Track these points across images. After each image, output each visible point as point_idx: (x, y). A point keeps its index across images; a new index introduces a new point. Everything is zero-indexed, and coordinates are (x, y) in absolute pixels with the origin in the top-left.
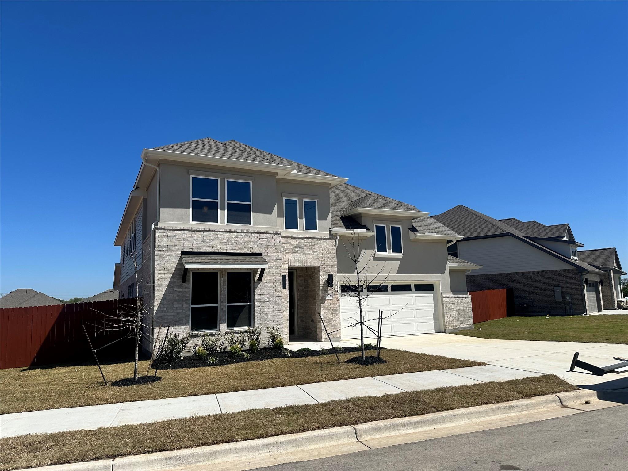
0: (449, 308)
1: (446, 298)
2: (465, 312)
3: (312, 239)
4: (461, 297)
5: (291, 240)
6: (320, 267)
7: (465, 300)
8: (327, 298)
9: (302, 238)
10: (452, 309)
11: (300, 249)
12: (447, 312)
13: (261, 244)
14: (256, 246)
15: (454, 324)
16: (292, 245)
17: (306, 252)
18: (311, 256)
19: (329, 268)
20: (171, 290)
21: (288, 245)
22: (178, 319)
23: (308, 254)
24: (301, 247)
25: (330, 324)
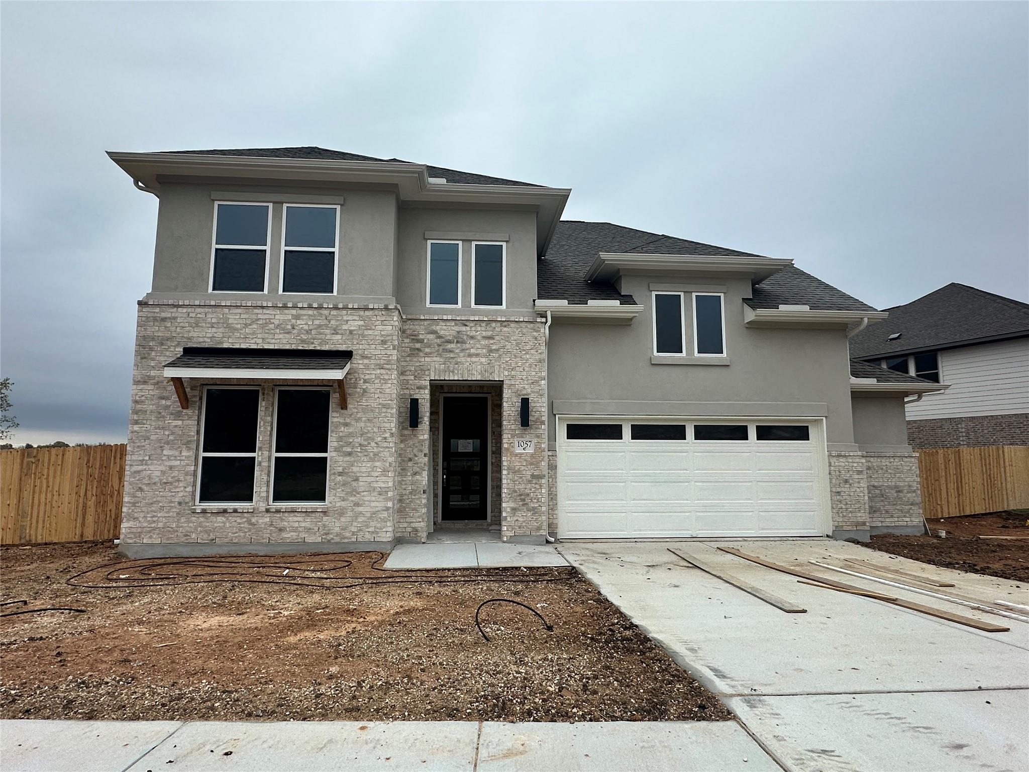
1: (839, 457)
2: (899, 491)
3: (488, 322)
6: (506, 382)
7: (899, 463)
8: (520, 450)
9: (465, 323)
10: (856, 485)
11: (458, 345)
12: (839, 490)
13: (351, 332)
14: (339, 337)
15: (860, 520)
16: (440, 337)
17: (473, 351)
18: (483, 360)
19: (527, 386)
20: (160, 423)
21: (431, 336)
23: (477, 355)
24: (460, 340)
25: (523, 505)
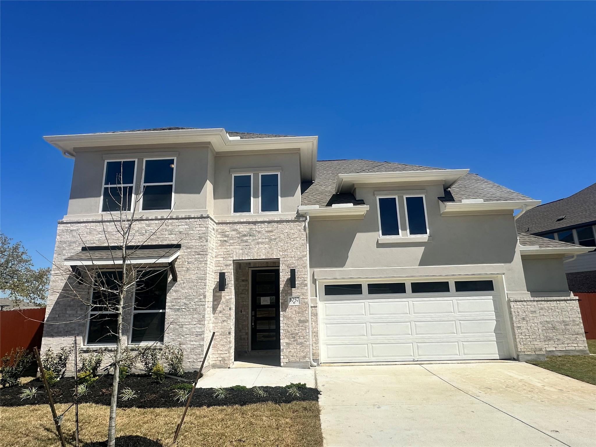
0: (524, 319)
1: (516, 301)
2: (567, 325)
3: (269, 222)
4: (556, 301)
5: (238, 227)
6: (281, 259)
7: (564, 305)
8: (291, 304)
9: (255, 223)
10: (531, 321)
11: (251, 237)
12: (519, 325)
13: (180, 232)
14: (173, 236)
15: (537, 346)
16: (239, 233)
17: (260, 240)
18: (267, 246)
19: (294, 262)
20: (66, 293)
21: (234, 233)
22: (69, 329)
23: (262, 243)
24: (252, 234)
25: (294, 341)
